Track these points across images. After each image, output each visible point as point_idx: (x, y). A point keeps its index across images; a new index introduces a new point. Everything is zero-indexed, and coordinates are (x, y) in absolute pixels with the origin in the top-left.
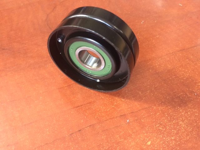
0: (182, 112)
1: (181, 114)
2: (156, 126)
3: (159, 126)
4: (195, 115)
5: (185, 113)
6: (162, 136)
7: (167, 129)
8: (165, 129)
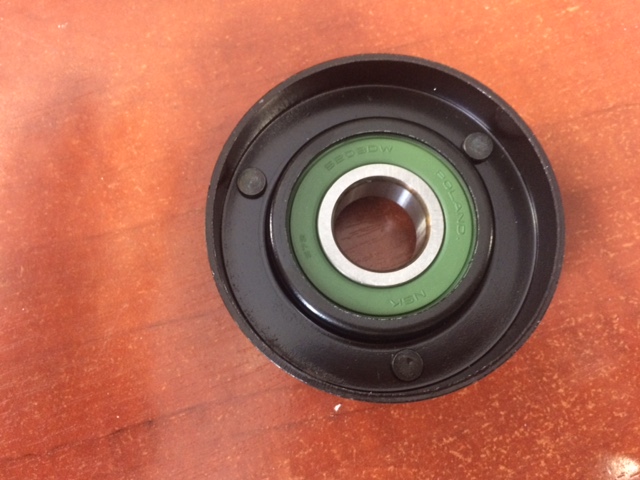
0: (565, 399)
1: (554, 406)
2: (440, 440)
3: (452, 445)
4: (614, 418)
5: (574, 405)
7: (479, 459)
8: (474, 460)
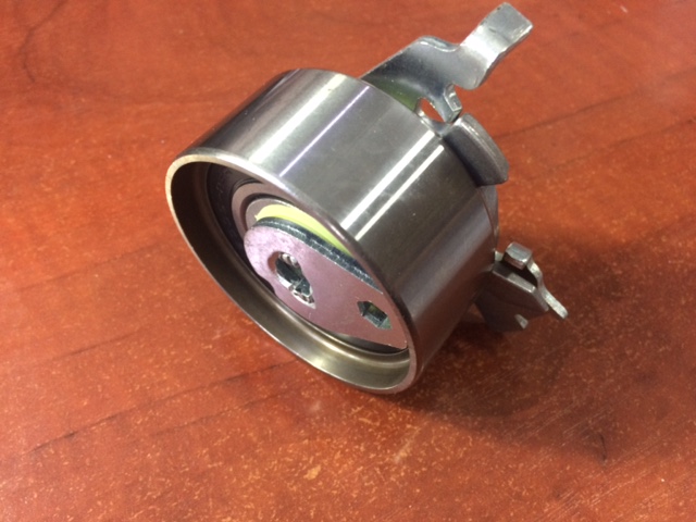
6: (365, 447)
